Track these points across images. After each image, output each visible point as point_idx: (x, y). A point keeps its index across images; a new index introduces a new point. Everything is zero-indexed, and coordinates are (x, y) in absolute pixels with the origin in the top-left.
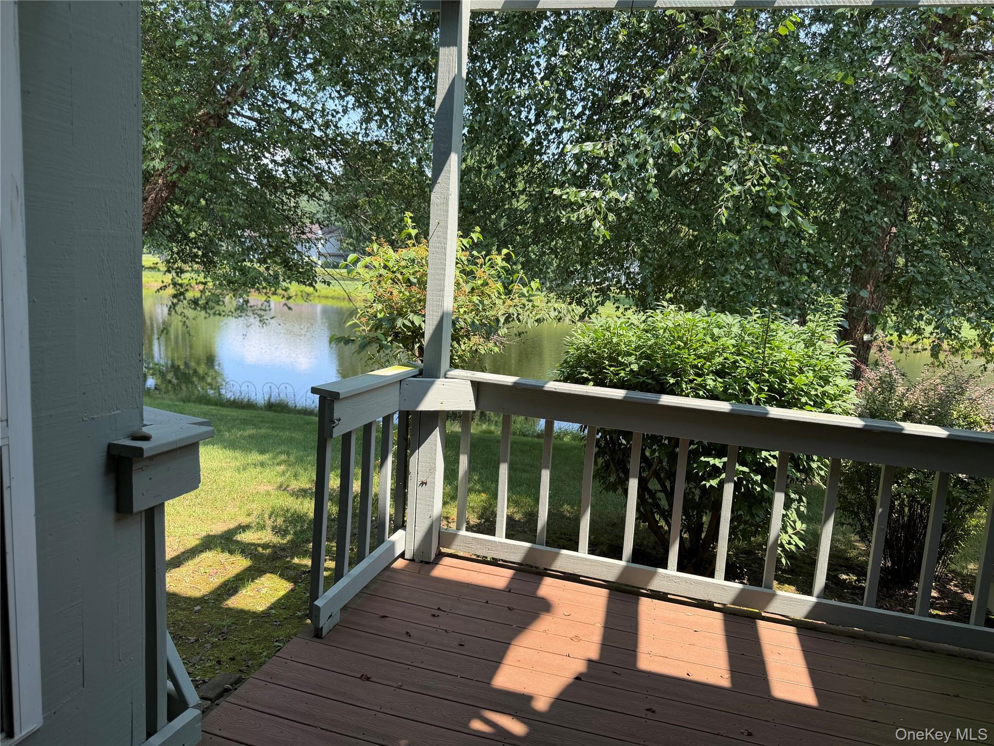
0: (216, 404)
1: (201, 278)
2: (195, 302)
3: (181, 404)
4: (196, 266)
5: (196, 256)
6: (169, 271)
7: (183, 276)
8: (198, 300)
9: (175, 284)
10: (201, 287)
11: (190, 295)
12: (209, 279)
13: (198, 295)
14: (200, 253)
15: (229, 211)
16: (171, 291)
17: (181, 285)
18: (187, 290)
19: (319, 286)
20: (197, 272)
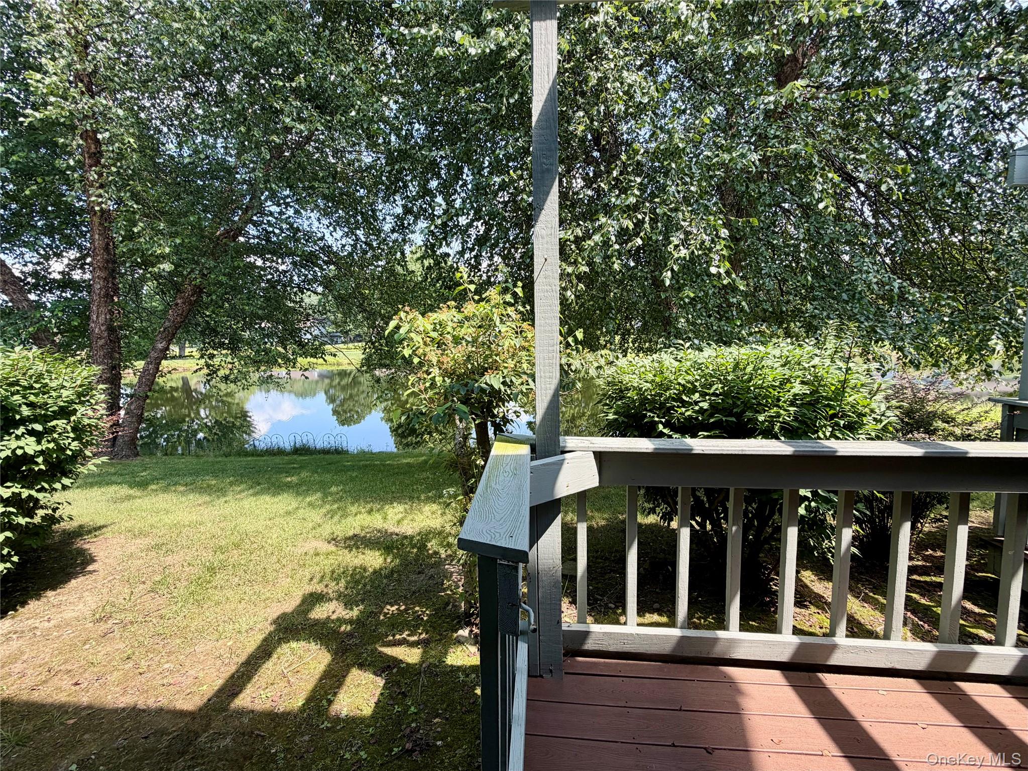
0: (253, 455)
1: (229, 359)
2: (226, 378)
3: (224, 459)
4: (224, 352)
5: (224, 343)
6: (202, 357)
7: (215, 360)
8: (228, 376)
9: (208, 366)
10: (230, 366)
11: (221, 373)
12: (235, 360)
13: (227, 372)
14: (227, 341)
15: (248, 304)
16: (205, 371)
17: (213, 366)
18: (219, 370)
19: (327, 358)
20: (226, 356)
